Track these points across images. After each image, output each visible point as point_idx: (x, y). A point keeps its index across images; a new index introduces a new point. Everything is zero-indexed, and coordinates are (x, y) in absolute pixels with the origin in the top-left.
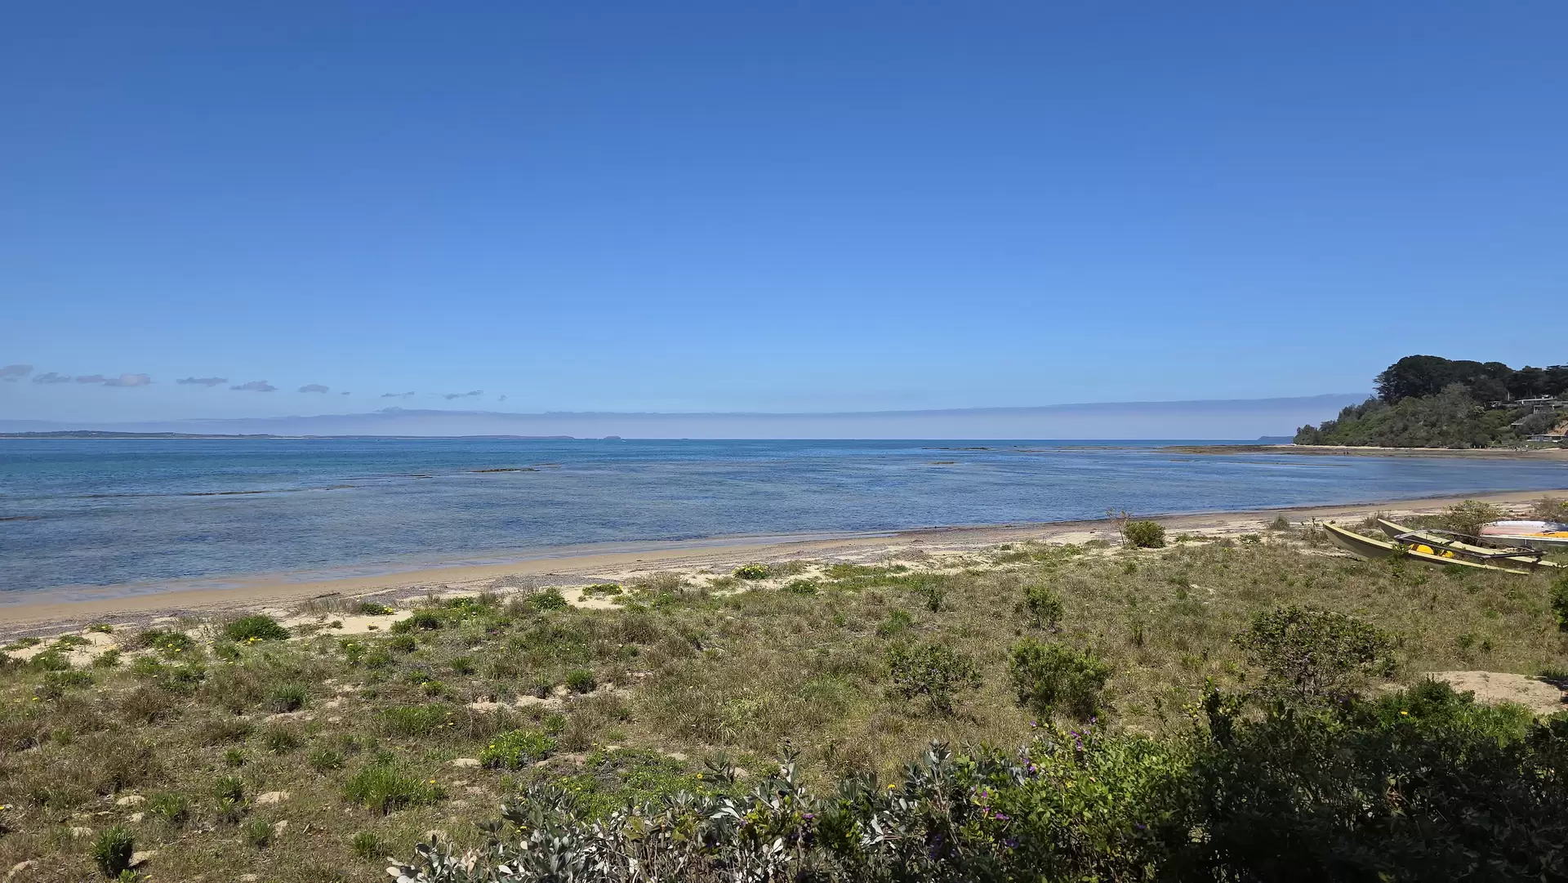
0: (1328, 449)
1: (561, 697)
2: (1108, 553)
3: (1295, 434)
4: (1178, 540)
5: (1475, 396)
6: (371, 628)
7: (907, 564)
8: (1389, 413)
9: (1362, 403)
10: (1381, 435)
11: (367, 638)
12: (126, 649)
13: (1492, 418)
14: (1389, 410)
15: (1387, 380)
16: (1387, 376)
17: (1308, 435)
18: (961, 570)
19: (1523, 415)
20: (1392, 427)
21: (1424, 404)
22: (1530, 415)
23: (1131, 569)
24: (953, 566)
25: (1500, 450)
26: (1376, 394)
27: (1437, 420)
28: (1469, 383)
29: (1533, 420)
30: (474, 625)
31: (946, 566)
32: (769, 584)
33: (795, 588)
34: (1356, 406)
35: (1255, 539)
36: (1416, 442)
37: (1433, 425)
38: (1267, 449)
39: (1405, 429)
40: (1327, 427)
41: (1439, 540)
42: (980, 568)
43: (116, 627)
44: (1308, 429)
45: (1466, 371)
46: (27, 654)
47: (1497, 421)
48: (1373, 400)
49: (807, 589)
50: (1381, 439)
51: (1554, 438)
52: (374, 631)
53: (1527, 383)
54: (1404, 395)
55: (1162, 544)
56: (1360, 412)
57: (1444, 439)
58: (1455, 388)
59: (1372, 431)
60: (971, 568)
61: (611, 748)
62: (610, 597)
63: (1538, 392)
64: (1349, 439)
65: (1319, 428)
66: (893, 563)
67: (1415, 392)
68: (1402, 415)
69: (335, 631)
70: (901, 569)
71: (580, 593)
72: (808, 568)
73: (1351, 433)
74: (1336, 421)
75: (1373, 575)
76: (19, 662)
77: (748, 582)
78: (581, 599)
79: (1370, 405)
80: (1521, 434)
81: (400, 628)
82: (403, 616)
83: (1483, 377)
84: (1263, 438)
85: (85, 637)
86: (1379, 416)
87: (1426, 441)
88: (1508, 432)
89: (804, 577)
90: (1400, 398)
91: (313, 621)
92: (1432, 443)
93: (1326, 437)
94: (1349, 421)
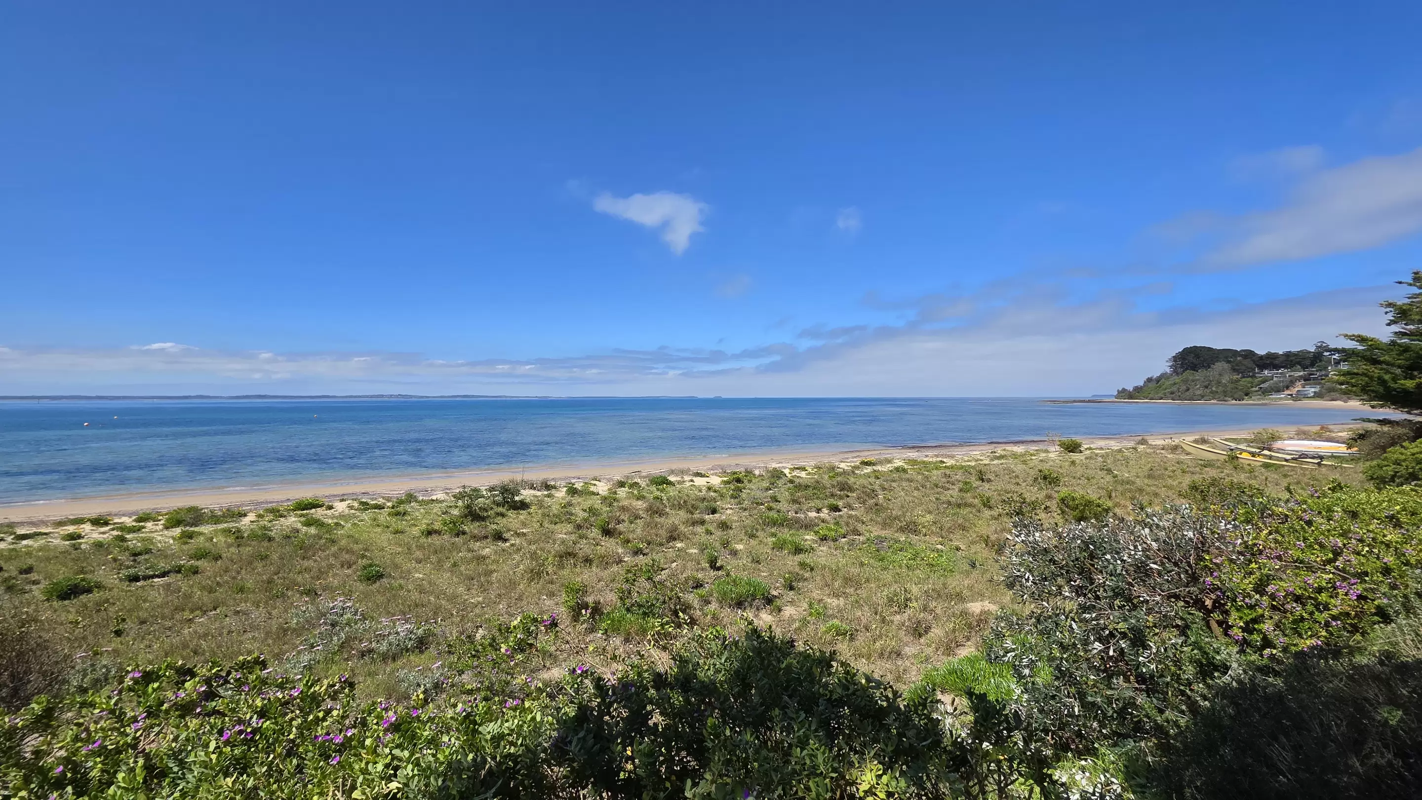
0: (1137, 402)
2: (1053, 455)
3: (1116, 393)
5: (1235, 370)
8: (1177, 381)
9: (1159, 375)
10: (1172, 393)
13: (1245, 383)
14: (1177, 379)
15: (1175, 361)
16: (1175, 358)
17: (1124, 394)
19: (1267, 381)
20: (1179, 389)
21: (1200, 375)
22: (1272, 381)
24: (970, 461)
25: (1251, 402)
26: (1168, 370)
27: (1209, 384)
28: (1229, 362)
29: (1273, 384)
31: (965, 461)
34: (1155, 377)
36: (1195, 398)
37: (1206, 387)
39: (1188, 390)
40: (1137, 389)
41: (1253, 450)
44: (1124, 390)
45: (1228, 355)
47: (1249, 385)
48: (1166, 373)
50: (1173, 395)
51: (1289, 395)
53: (1270, 361)
54: (1187, 369)
55: (1081, 452)
56: (1158, 380)
57: (1214, 395)
58: (1220, 366)
59: (1166, 391)
63: (1277, 367)
64: (1151, 396)
65: (1131, 390)
66: (938, 459)
67: (1194, 368)
68: (1185, 381)
70: (942, 462)
73: (1152, 392)
74: (1142, 385)
75: (1218, 467)
79: (1163, 376)
80: (1265, 392)
83: (1239, 358)
84: (1094, 396)
86: (1170, 382)
87: (1202, 397)
88: (1256, 391)
90: (1184, 371)
92: (1205, 398)
93: (1136, 394)
94: (1150, 385)
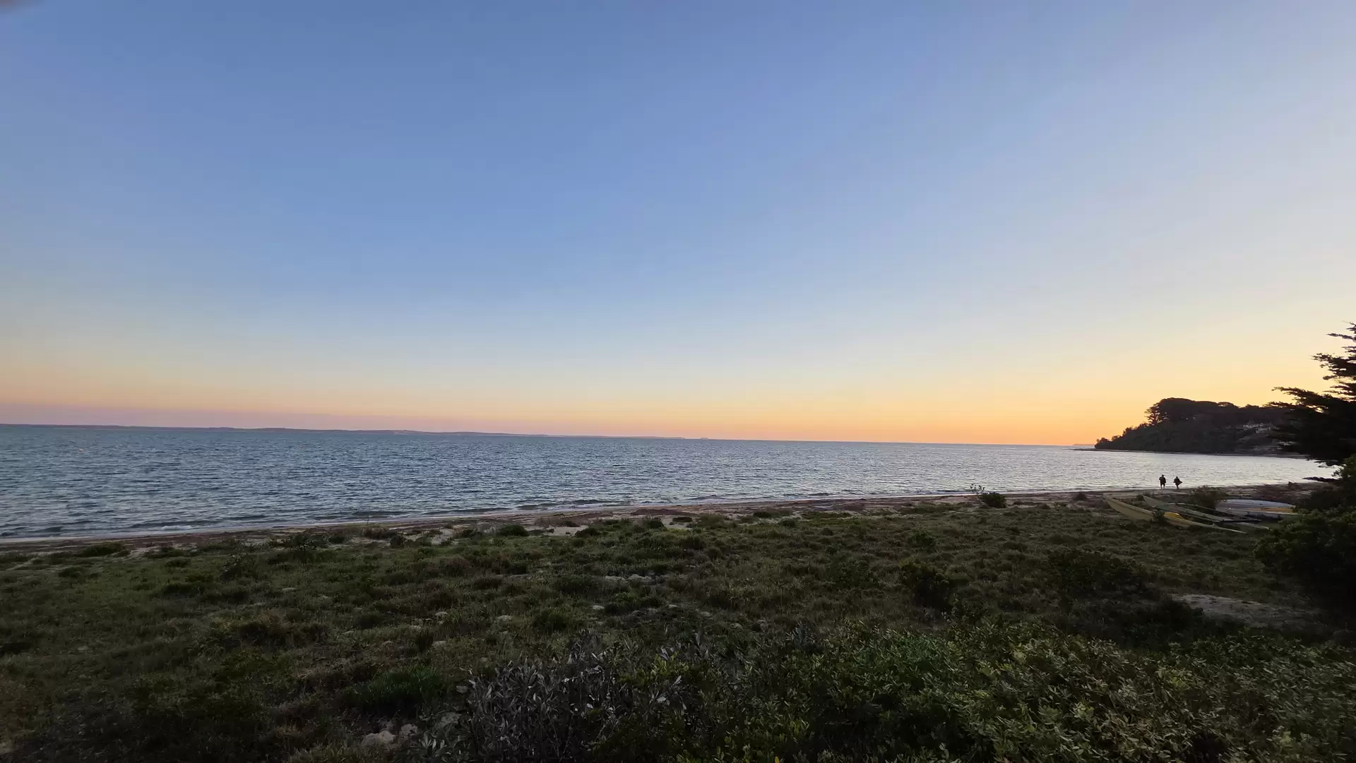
1: (652, 576)
2: (970, 510)
3: (1096, 442)
4: (1015, 503)
6: (567, 533)
7: (851, 512)
8: (1156, 431)
9: (1138, 426)
10: (1152, 444)
11: (563, 538)
12: (457, 537)
15: (1154, 412)
17: (1103, 444)
18: (881, 517)
19: (1248, 434)
20: (1157, 441)
22: (1254, 434)
23: (983, 521)
24: (878, 514)
26: (1148, 421)
29: (1256, 436)
30: (615, 536)
31: (873, 515)
32: (771, 521)
33: (785, 524)
34: (1134, 428)
35: (1064, 505)
39: (1166, 442)
40: (1116, 440)
42: (893, 516)
43: (455, 527)
44: (1104, 440)
45: (1205, 408)
46: (414, 538)
47: (1231, 437)
48: (1147, 425)
49: (790, 524)
52: (568, 535)
53: (1248, 415)
55: (1005, 507)
56: (1137, 432)
57: (1195, 447)
58: (1200, 418)
59: (1146, 442)
60: (888, 516)
61: (671, 606)
62: (686, 524)
63: (1258, 420)
64: (1130, 448)
65: (1110, 440)
66: (843, 512)
68: (1165, 433)
69: (550, 534)
70: (846, 515)
71: (671, 520)
72: (794, 513)
76: (410, 541)
77: (760, 519)
78: (671, 524)
79: (1144, 427)
80: (1248, 445)
81: (579, 534)
82: (583, 528)
83: (1217, 410)
85: (441, 531)
86: (1148, 435)
87: (1183, 448)
88: (1239, 444)
89: (792, 517)
91: (542, 528)
92: (1186, 449)
94: (1129, 436)
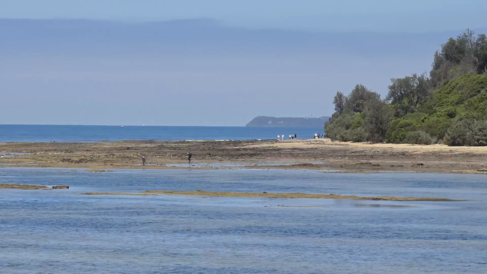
0: (404, 154)
38: (255, 153)
73: (461, 111)
74: (428, 76)
93: (402, 121)
